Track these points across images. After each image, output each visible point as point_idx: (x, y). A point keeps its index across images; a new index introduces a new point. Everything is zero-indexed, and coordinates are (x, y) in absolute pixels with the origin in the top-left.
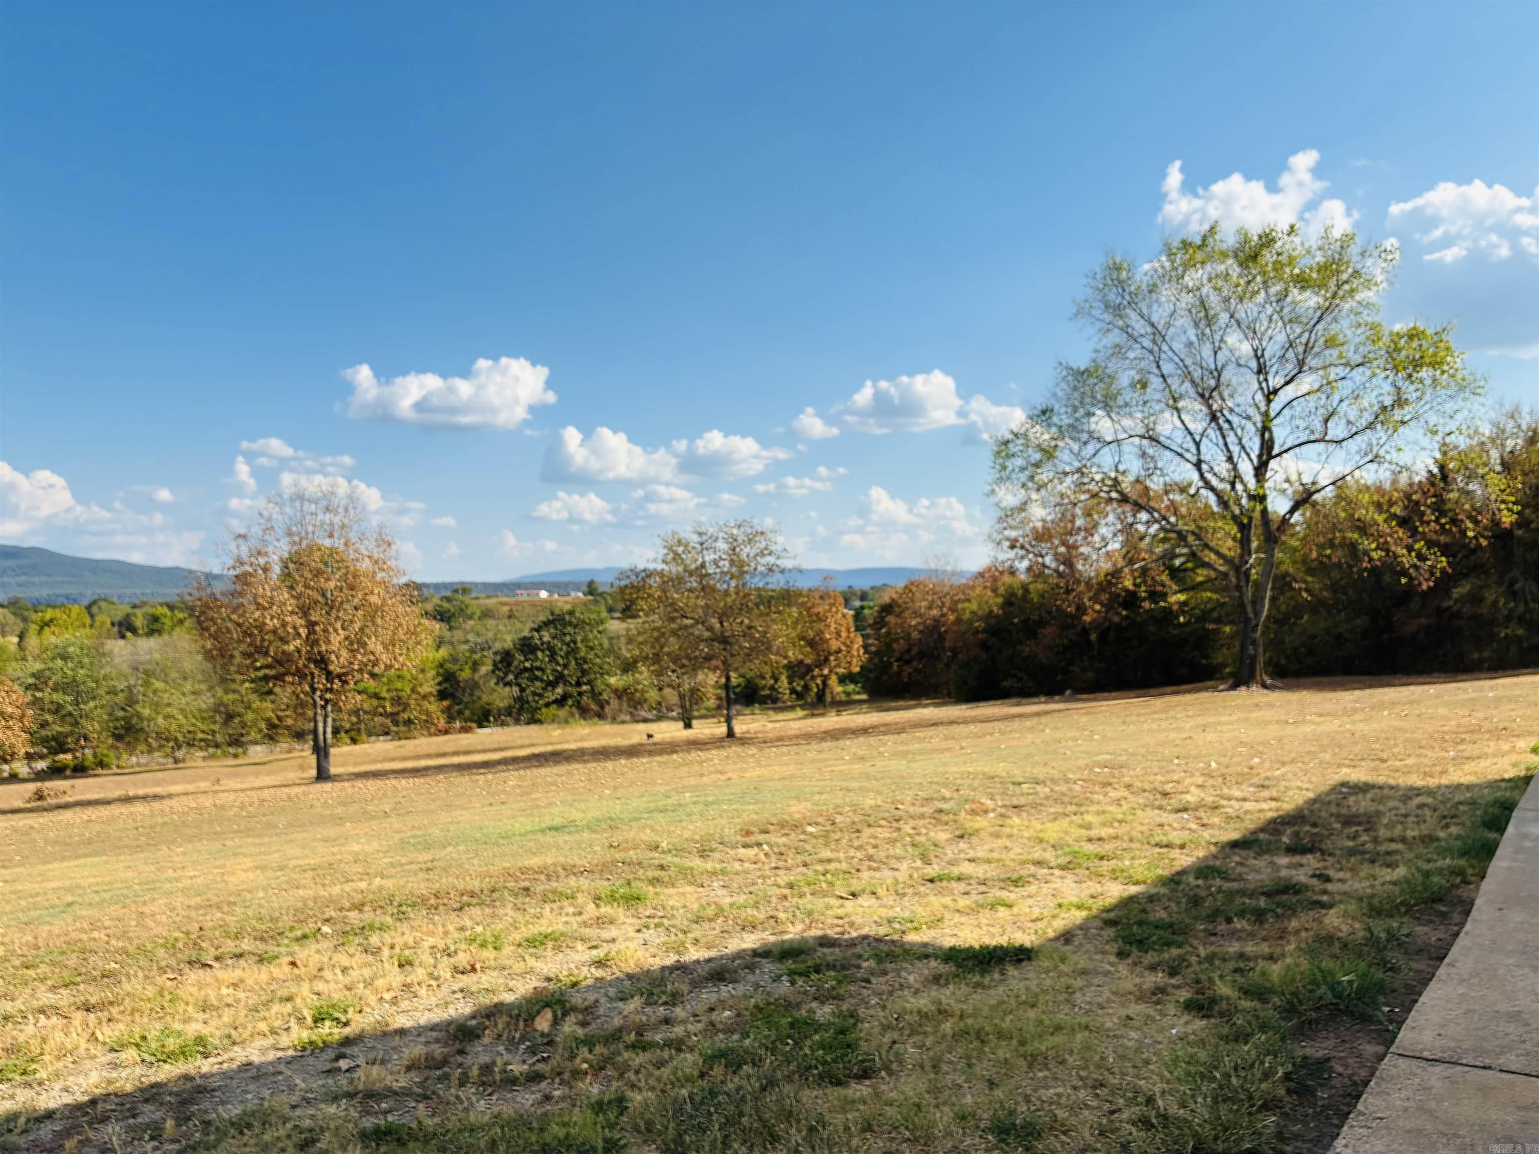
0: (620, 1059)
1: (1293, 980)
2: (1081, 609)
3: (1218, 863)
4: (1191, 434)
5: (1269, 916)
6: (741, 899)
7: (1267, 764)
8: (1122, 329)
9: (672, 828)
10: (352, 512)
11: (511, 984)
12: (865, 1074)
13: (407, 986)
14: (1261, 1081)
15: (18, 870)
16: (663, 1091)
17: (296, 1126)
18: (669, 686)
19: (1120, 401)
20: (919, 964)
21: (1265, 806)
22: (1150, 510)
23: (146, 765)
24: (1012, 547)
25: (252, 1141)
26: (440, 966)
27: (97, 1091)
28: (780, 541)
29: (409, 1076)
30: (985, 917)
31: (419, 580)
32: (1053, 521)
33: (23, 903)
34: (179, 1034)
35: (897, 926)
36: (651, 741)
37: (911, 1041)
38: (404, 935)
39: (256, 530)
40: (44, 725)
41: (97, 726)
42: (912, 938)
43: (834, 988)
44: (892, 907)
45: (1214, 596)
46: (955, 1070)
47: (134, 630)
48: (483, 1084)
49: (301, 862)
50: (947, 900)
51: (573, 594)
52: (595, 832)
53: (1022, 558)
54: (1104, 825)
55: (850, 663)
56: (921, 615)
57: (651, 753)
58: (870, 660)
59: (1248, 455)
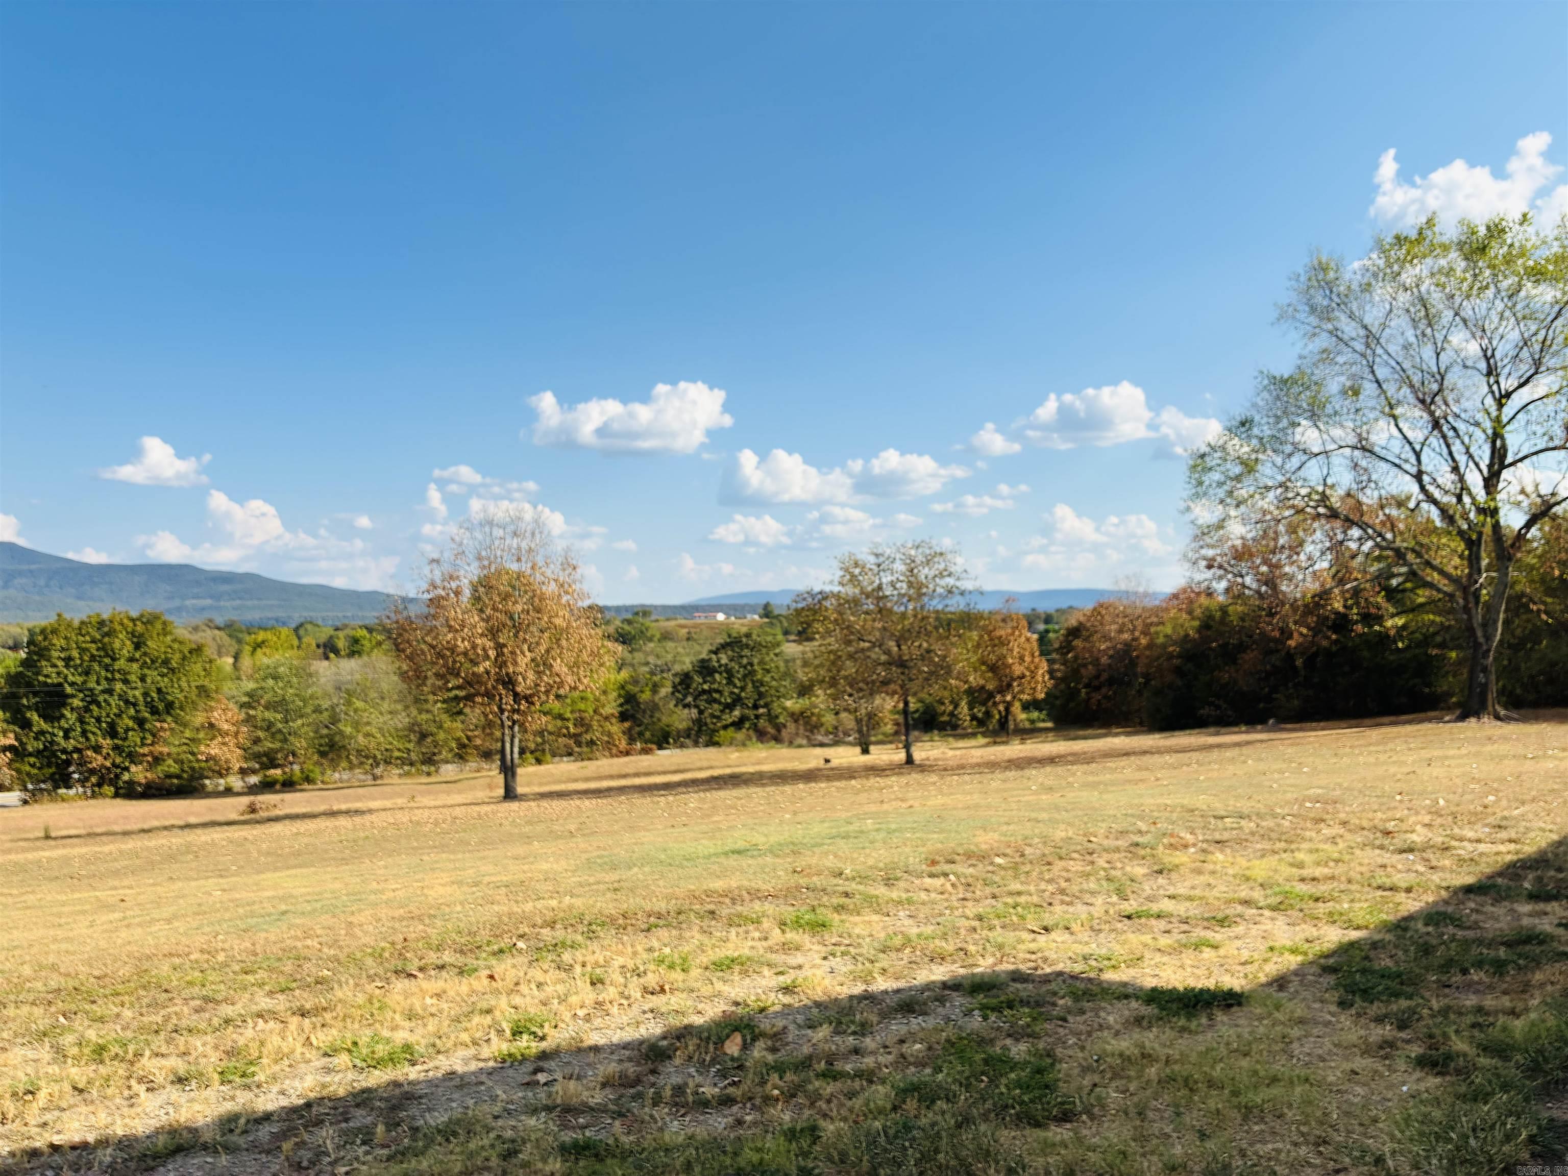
0: (810, 1087)
1: (1539, 1037)
2: (1286, 633)
3: (1450, 909)
4: (1410, 443)
5: (1510, 967)
6: (929, 930)
7: (1504, 803)
8: (1330, 332)
9: (855, 855)
10: (538, 536)
11: (700, 1006)
12: (1066, 1117)
13: (599, 1004)
14: (1502, 1143)
15: (234, 879)
16: (856, 1122)
17: (499, 1137)
18: (846, 710)
19: (1329, 409)
20: (1119, 1005)
21: (1502, 848)
22: (1363, 526)
23: (348, 781)
24: (1209, 567)
25: (458, 1149)
26: (630, 986)
27: (312, 1095)
28: (959, 563)
29: (604, 1093)
30: (1188, 957)
31: (601, 603)
32: (1254, 539)
33: (241, 911)
34: (388, 1041)
35: (1094, 963)
36: (829, 765)
37: (1114, 1084)
38: (594, 954)
39: (448, 555)
40: (257, 741)
41: (304, 744)
42: (1110, 976)
43: (1028, 1026)
44: (1087, 943)
45: (1438, 619)
46: (1162, 1118)
47: (336, 652)
48: (676, 1104)
49: (494, 879)
50: (1147, 938)
51: (749, 616)
52: (778, 856)
53: (1221, 578)
54: (1318, 864)
55: (1034, 689)
56: (1110, 639)
57: (829, 778)
58: (1056, 686)
59: (1477, 465)
